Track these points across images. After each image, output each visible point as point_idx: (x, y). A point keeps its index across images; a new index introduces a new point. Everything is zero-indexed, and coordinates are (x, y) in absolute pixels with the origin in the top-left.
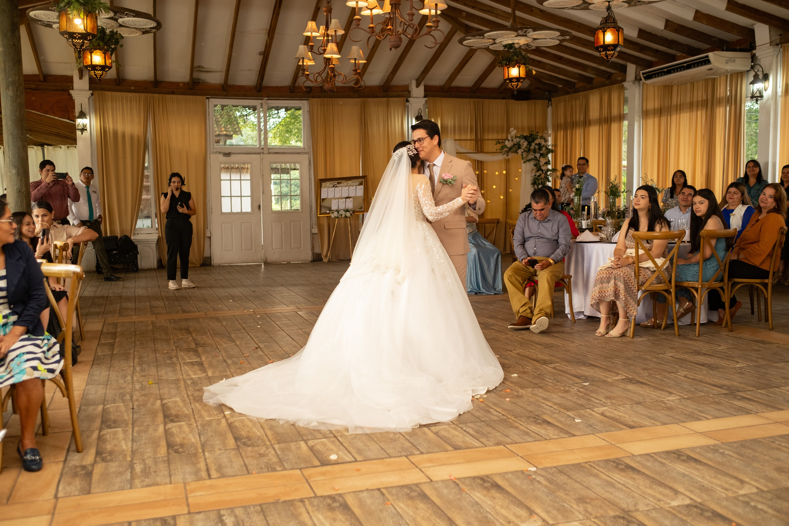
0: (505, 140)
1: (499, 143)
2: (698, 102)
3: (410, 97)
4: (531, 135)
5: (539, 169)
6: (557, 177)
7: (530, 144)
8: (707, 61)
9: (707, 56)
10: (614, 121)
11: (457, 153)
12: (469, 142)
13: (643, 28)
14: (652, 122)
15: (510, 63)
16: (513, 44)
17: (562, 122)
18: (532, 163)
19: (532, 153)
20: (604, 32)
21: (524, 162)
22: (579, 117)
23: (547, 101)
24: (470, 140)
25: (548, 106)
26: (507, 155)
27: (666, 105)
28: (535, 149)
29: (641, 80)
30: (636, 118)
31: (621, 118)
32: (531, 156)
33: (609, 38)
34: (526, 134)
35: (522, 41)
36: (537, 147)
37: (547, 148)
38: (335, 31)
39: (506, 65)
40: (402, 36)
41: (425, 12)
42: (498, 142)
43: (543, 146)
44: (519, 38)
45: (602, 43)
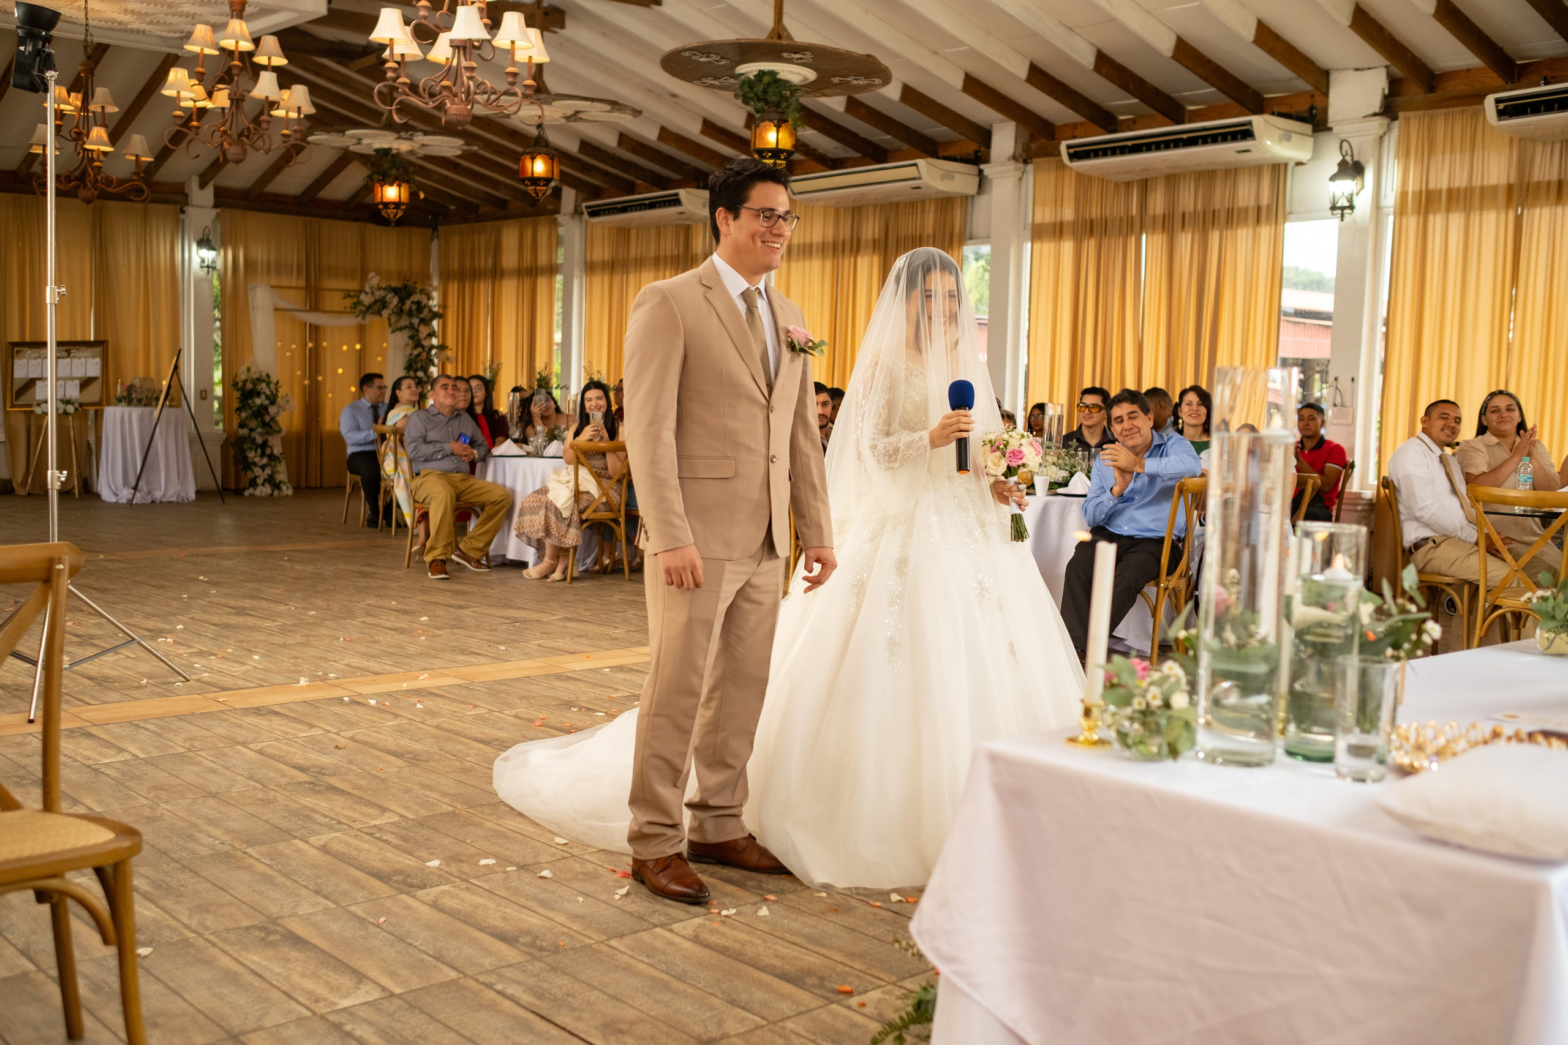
0: (361, 292)
1: (349, 296)
2: (666, 257)
3: (187, 204)
4: (405, 287)
5: (418, 344)
6: (448, 359)
7: (402, 301)
8: (676, 202)
9: (677, 194)
10: (542, 274)
11: (276, 309)
12: (294, 292)
13: (586, 139)
14: (600, 281)
15: (387, 179)
16: (390, 149)
17: (456, 265)
18: (406, 334)
19: (405, 317)
20: (533, 159)
21: (393, 332)
22: (485, 262)
23: (430, 231)
24: (298, 288)
25: (432, 240)
26: (364, 318)
27: (621, 257)
28: (410, 310)
29: (582, 213)
30: (576, 273)
31: (552, 270)
32: (404, 322)
33: (539, 167)
34: (394, 284)
35: (401, 146)
36: (414, 307)
37: (430, 311)
38: (103, 107)
39: (379, 181)
40: (248, 148)
41: (279, 113)
42: (348, 294)
43: (425, 306)
44: (401, 141)
45: (530, 175)
